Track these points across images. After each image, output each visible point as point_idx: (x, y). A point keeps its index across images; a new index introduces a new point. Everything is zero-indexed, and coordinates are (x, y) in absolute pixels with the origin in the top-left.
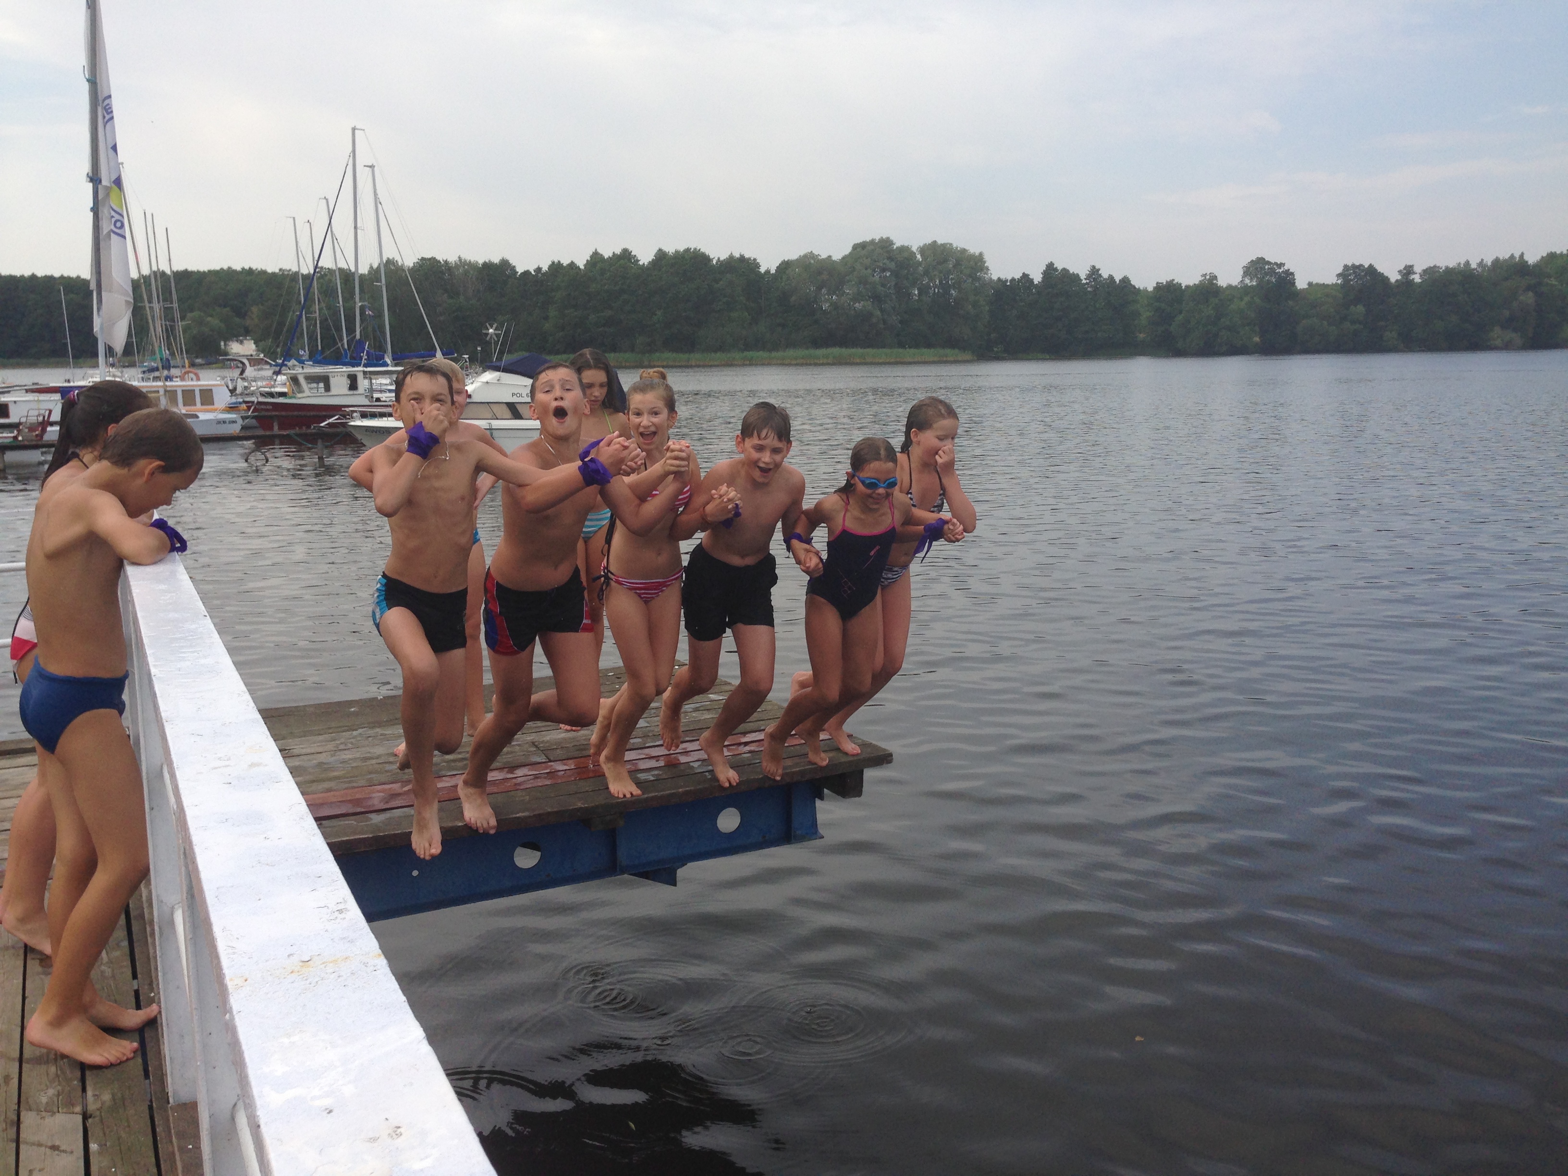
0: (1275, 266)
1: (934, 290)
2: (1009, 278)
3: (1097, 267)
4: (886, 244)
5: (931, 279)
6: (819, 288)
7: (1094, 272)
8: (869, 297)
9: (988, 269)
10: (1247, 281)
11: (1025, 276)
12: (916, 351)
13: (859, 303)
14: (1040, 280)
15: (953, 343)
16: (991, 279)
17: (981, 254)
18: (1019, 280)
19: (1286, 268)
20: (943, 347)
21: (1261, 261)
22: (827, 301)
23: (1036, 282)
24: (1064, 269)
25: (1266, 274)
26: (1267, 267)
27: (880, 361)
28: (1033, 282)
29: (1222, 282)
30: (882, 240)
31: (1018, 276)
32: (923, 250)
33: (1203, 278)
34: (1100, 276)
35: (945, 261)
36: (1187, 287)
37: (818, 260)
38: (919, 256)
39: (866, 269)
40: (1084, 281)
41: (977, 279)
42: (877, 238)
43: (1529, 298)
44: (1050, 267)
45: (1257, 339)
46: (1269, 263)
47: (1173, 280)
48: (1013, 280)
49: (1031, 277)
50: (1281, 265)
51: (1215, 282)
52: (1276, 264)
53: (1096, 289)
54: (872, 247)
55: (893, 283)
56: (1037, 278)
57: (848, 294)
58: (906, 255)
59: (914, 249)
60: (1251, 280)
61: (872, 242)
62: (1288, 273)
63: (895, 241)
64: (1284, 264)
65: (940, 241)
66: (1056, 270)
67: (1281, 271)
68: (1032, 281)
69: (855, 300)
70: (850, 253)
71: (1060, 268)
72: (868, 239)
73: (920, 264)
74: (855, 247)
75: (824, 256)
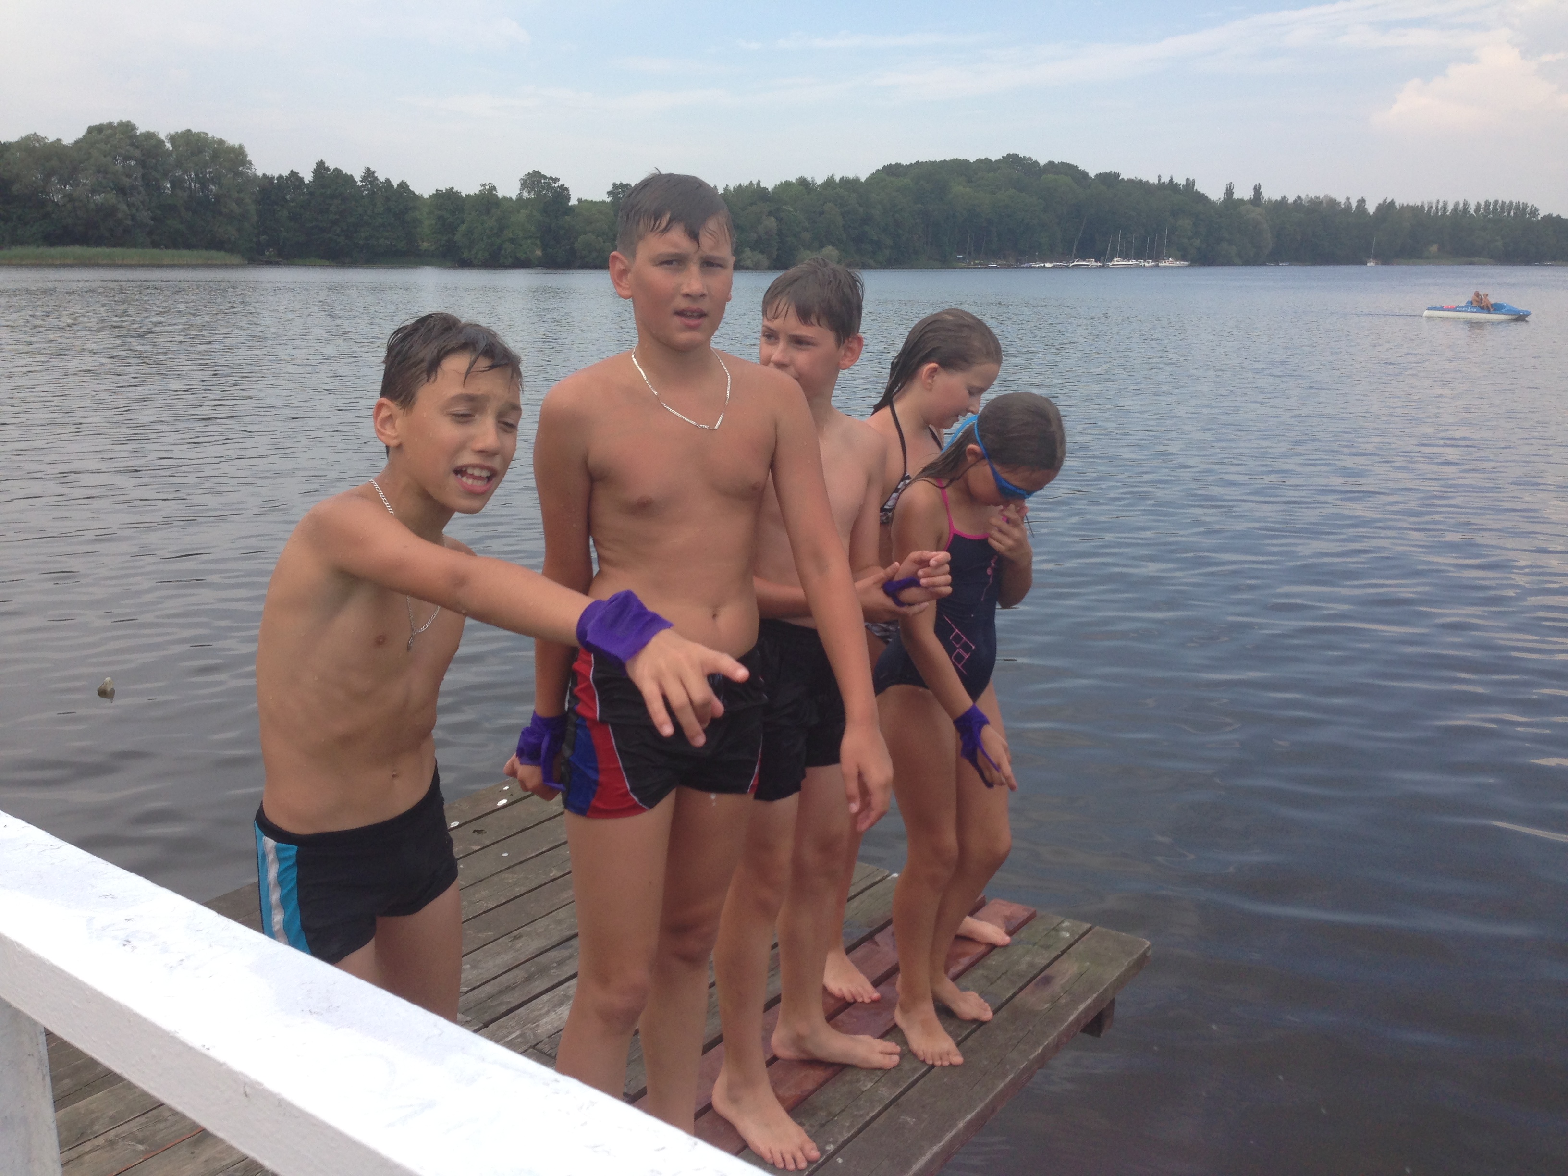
0: (551, 181)
1: (190, 184)
2: (276, 175)
3: (372, 169)
4: (127, 128)
5: (186, 172)
6: (48, 176)
7: (369, 174)
8: (112, 189)
9: (250, 163)
10: (525, 194)
11: (294, 174)
12: (175, 252)
13: (100, 195)
14: (311, 179)
15: (217, 244)
16: (255, 175)
17: (241, 147)
18: (288, 178)
19: (561, 183)
20: (207, 248)
21: (537, 174)
22: (58, 191)
23: (306, 181)
24: (336, 169)
25: (543, 188)
26: (543, 181)
27: (133, 262)
28: (303, 182)
29: (500, 194)
30: (121, 124)
31: (286, 173)
32: (173, 139)
33: (483, 188)
34: (376, 179)
35: (200, 151)
36: (468, 196)
37: (45, 144)
38: (169, 146)
39: (105, 156)
40: (359, 184)
41: (238, 174)
42: (116, 121)
43: (771, 223)
44: (321, 165)
45: (539, 253)
46: (545, 177)
47: (453, 188)
48: (280, 177)
49: (300, 175)
50: (556, 180)
51: (494, 192)
52: (551, 178)
53: (373, 193)
54: (110, 131)
55: (139, 175)
56: (308, 177)
57: (84, 184)
58: (153, 142)
59: (162, 136)
60: (529, 193)
61: (110, 125)
62: (563, 188)
63: (137, 125)
64: (559, 180)
65: (195, 130)
66: (328, 169)
67: (556, 185)
68: (301, 180)
69: (94, 191)
70: (84, 136)
71: (332, 167)
72: (104, 121)
73: (170, 154)
74: (91, 130)
75: (51, 138)
